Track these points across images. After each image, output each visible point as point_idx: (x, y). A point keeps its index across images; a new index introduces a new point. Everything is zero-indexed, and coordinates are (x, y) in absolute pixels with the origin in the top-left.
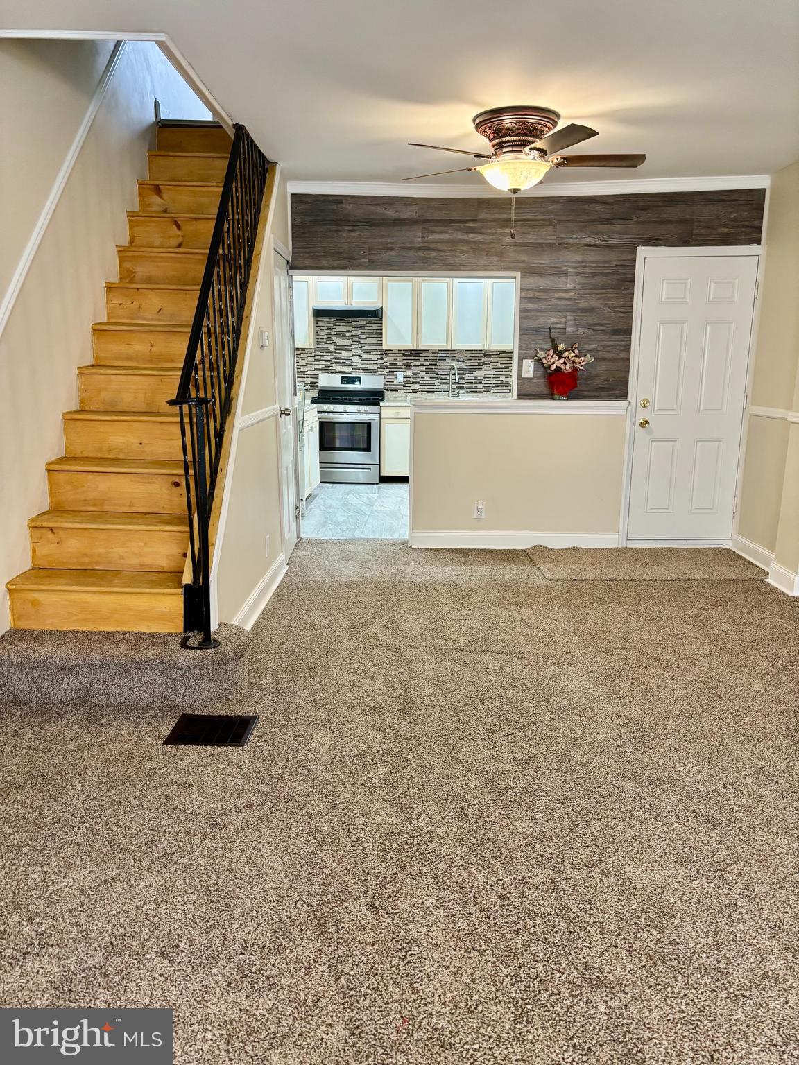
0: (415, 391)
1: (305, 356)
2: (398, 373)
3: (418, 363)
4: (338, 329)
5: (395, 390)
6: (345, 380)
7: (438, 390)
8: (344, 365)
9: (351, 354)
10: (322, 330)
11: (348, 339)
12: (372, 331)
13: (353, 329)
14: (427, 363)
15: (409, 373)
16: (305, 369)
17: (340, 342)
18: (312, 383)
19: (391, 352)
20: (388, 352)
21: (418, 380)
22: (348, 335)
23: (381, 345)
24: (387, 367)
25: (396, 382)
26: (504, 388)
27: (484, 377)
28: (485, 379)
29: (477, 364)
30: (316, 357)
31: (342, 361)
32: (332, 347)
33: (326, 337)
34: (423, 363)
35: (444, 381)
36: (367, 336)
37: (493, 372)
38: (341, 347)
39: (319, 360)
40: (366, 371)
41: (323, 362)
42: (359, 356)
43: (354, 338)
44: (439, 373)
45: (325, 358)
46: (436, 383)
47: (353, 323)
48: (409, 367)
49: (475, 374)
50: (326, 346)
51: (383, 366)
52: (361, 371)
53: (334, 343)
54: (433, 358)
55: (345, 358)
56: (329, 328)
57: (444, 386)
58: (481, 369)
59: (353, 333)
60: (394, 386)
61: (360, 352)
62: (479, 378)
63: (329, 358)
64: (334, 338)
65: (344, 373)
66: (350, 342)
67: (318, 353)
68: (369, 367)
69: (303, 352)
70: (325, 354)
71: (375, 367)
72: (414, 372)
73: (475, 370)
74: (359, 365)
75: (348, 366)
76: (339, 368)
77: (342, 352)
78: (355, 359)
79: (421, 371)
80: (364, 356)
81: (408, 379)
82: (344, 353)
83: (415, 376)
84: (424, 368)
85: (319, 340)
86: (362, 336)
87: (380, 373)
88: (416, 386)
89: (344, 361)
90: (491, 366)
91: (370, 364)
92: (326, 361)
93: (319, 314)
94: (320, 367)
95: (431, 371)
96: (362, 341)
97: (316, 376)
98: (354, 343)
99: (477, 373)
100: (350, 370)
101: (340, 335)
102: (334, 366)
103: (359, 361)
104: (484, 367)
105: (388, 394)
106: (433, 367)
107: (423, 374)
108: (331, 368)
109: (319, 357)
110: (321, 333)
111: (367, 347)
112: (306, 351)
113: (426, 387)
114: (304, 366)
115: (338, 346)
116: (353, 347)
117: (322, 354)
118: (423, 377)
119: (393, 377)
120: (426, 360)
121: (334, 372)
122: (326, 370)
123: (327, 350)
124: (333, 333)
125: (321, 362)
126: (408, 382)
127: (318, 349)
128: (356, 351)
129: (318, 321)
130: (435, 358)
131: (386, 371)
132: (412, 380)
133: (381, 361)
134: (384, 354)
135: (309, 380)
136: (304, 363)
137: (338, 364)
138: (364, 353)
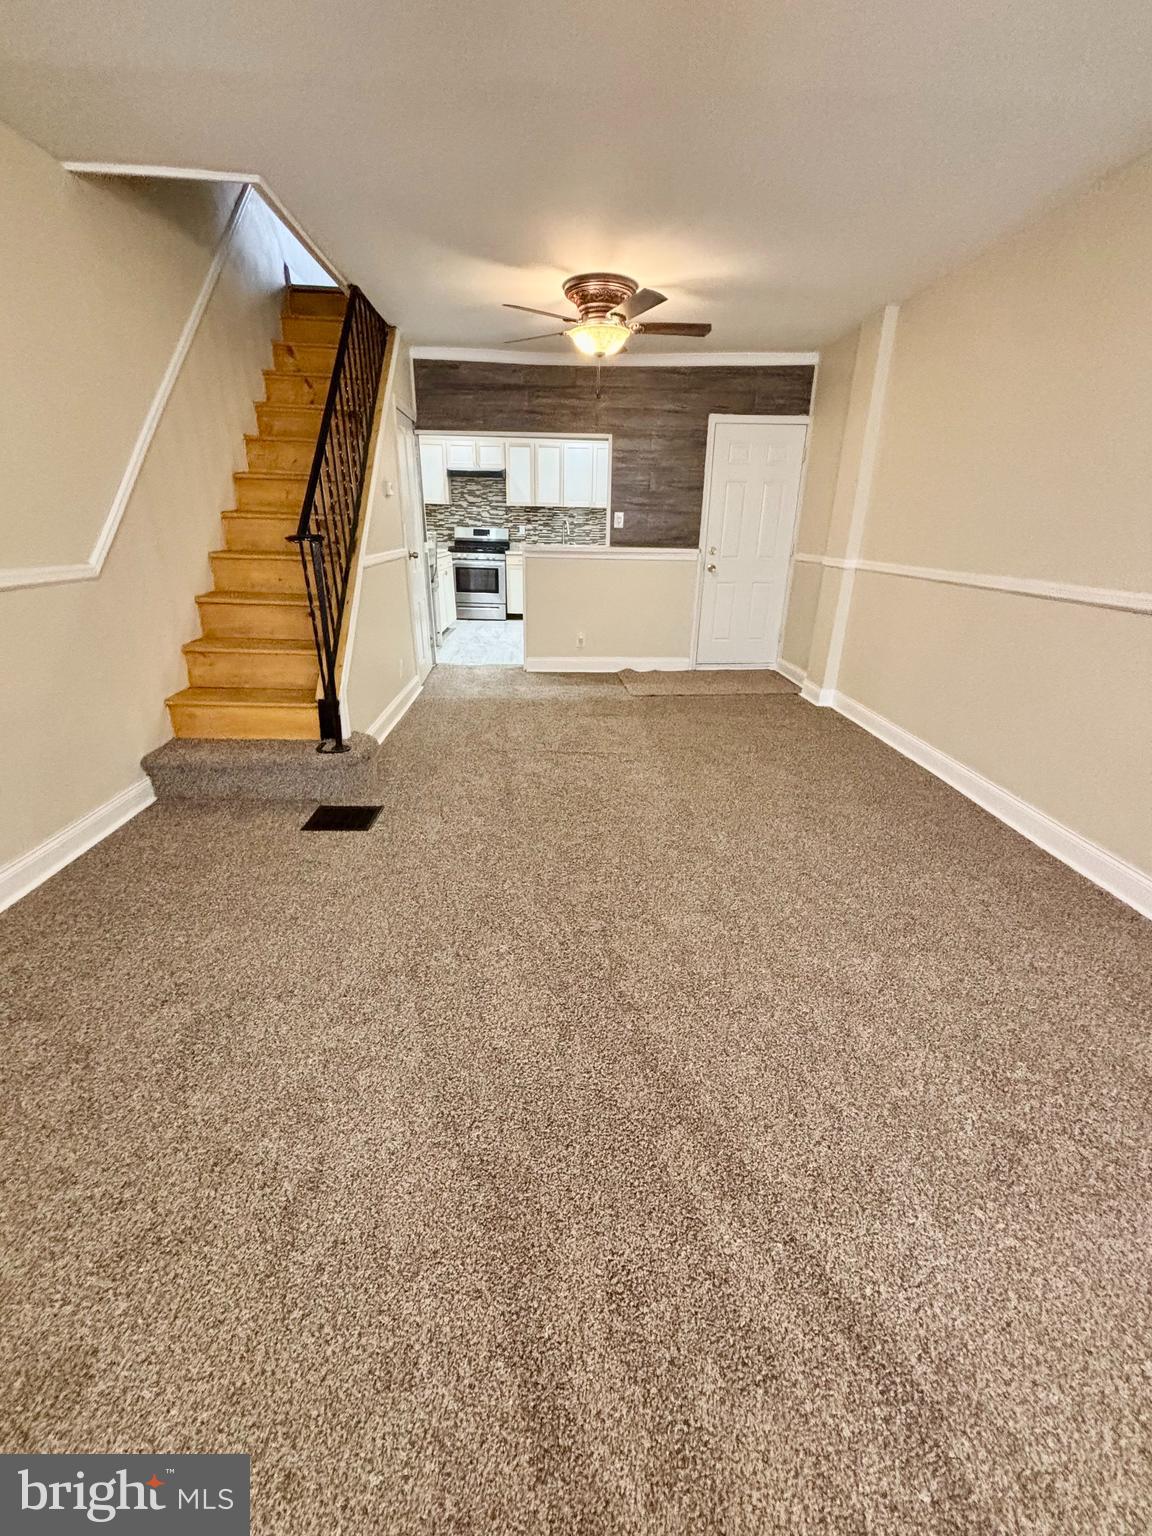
0: (535, 542)
1: (443, 511)
2: (520, 527)
3: (536, 518)
4: (469, 488)
5: (519, 541)
6: (477, 532)
7: (553, 541)
8: (475, 519)
9: (480, 510)
10: (455, 489)
11: (478, 496)
12: (497, 490)
13: (482, 488)
14: (544, 518)
15: (530, 527)
16: (443, 523)
17: (471, 499)
18: (449, 535)
19: (514, 508)
20: (512, 508)
21: (537, 533)
22: (478, 493)
23: (506, 502)
24: (511, 521)
25: (518, 534)
26: (600, 539)
27: (590, 531)
29: (585, 520)
30: (452, 512)
31: (473, 516)
32: (465, 504)
33: (459, 495)
34: (541, 518)
35: (559, 534)
36: (494, 494)
37: (598, 527)
38: (472, 504)
39: (453, 515)
40: (494, 524)
41: (458, 517)
42: (488, 511)
43: (483, 496)
44: (554, 527)
45: (460, 513)
46: (552, 535)
47: (482, 482)
48: (529, 521)
49: (583, 528)
50: (460, 503)
51: (507, 521)
52: (490, 524)
53: (466, 500)
54: (549, 514)
55: (476, 513)
56: (462, 487)
57: (559, 538)
58: (587, 524)
59: (482, 491)
60: (517, 538)
61: (488, 508)
62: (586, 531)
63: (462, 513)
64: (466, 496)
65: (476, 526)
66: (480, 500)
67: (453, 508)
68: (497, 521)
70: (459, 510)
71: (501, 521)
72: (533, 526)
73: (583, 525)
74: (488, 520)
75: (479, 520)
76: (471, 522)
77: (473, 508)
78: (485, 514)
79: (540, 525)
80: (492, 512)
81: (529, 532)
82: (475, 509)
83: (535, 529)
84: (542, 522)
85: (454, 497)
86: (490, 494)
87: (506, 526)
88: (536, 538)
89: (475, 516)
90: (597, 521)
91: (497, 519)
92: (460, 515)
93: (453, 475)
94: (455, 521)
95: (549, 525)
96: (490, 499)
97: (452, 529)
98: (483, 500)
99: (586, 528)
100: (480, 523)
101: (471, 493)
102: (467, 520)
103: (488, 515)
104: (591, 522)
105: (512, 544)
106: (549, 522)
107: (542, 528)
108: (464, 522)
109: (454, 512)
110: (455, 491)
111: (494, 504)
112: (444, 507)
113: (543, 539)
114: (443, 520)
115: (469, 503)
116: (482, 503)
117: (457, 509)
118: (541, 530)
119: (517, 530)
120: (544, 516)
121: (467, 526)
122: (461, 523)
123: (461, 506)
124: (465, 491)
125: (456, 517)
126: (529, 535)
127: (453, 505)
128: (485, 507)
129: (452, 481)
130: (551, 514)
131: (510, 525)
132: (532, 532)
133: (506, 516)
134: (508, 509)
135: (446, 532)
136: (442, 517)
137: (470, 518)
138: (493, 509)
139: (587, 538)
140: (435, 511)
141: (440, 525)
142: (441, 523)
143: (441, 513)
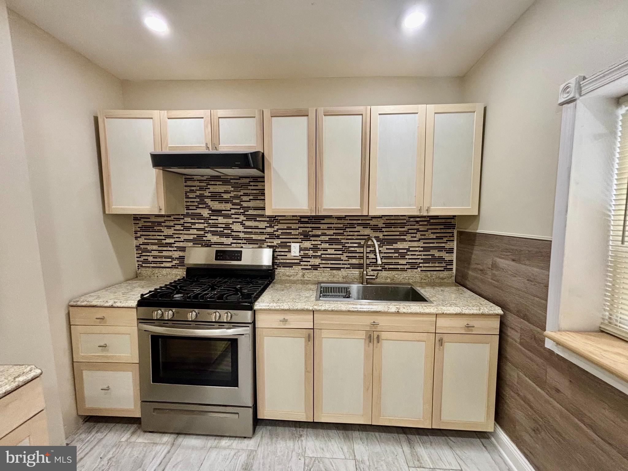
0: (315, 267)
1: (172, 224)
2: (293, 245)
3: (319, 232)
4: (212, 189)
5: (290, 265)
6: (220, 255)
7: (346, 266)
8: (222, 235)
9: (230, 221)
10: (192, 191)
11: (227, 201)
12: (258, 191)
13: (232, 189)
14: (331, 232)
15: (307, 244)
16: (171, 241)
17: (216, 205)
18: (180, 258)
19: (284, 218)
20: (280, 218)
21: (319, 253)
22: (226, 196)
23: (263, 209)
24: (278, 237)
25: (289, 256)
26: (437, 265)
27: (408, 250)
28: (409, 253)
29: (398, 233)
30: (185, 225)
31: (219, 229)
32: (205, 213)
33: (198, 200)
34: (325, 231)
35: (354, 255)
36: (251, 197)
37: (421, 244)
38: (217, 212)
39: (188, 229)
40: (250, 241)
41: (195, 232)
42: (241, 223)
43: (234, 201)
44: (346, 245)
45: (197, 226)
46: (344, 257)
47: (232, 181)
48: (306, 237)
49: (395, 246)
50: (198, 211)
51: (272, 236)
52: (245, 242)
53: (208, 207)
54: (339, 226)
55: (224, 226)
56: (201, 189)
57: (354, 261)
58: (404, 240)
59: (232, 194)
60: (288, 261)
61: (242, 218)
62: (400, 251)
63: (202, 226)
64: (208, 201)
65: (222, 244)
66: (229, 206)
67: (189, 220)
68: (254, 237)
69: (169, 219)
70: (197, 221)
71: (263, 237)
72: (313, 243)
73: (395, 241)
74: (242, 235)
75: (228, 236)
76: (215, 239)
77: (220, 218)
78: (237, 227)
79: (322, 242)
80: (248, 223)
81: (307, 252)
82: (221, 220)
83: (315, 248)
84: (327, 238)
85: (189, 204)
86: (245, 198)
87: (269, 244)
88: (317, 261)
89: (222, 229)
90: (418, 236)
91: (256, 233)
92: (198, 229)
94: (191, 237)
95: (338, 242)
96: (245, 204)
97: (186, 250)
98: (234, 207)
99: (400, 245)
100: (230, 241)
101: (216, 197)
102: (209, 237)
103: (241, 228)
104: (408, 237)
105: (280, 272)
106: (338, 237)
107: (326, 246)
108: (204, 238)
109: (190, 225)
110: (191, 195)
111: (250, 212)
112: (172, 218)
113: (329, 262)
114: (171, 237)
115: (213, 211)
116: (233, 211)
117: (193, 221)
118: (325, 250)
119: (287, 250)
120: (329, 228)
121: (208, 244)
122: (199, 241)
123: (200, 216)
124: (207, 194)
125: (192, 231)
126: (306, 256)
127: (188, 215)
128: (237, 216)
130: (342, 226)
131: (276, 242)
132: (311, 253)
133: (269, 230)
134: (273, 220)
135: (176, 254)
136: (170, 232)
137: (214, 233)
138: (248, 219)
139: (404, 262)
140: (159, 224)
141: (170, 245)
142: (168, 241)
143: (169, 227)
